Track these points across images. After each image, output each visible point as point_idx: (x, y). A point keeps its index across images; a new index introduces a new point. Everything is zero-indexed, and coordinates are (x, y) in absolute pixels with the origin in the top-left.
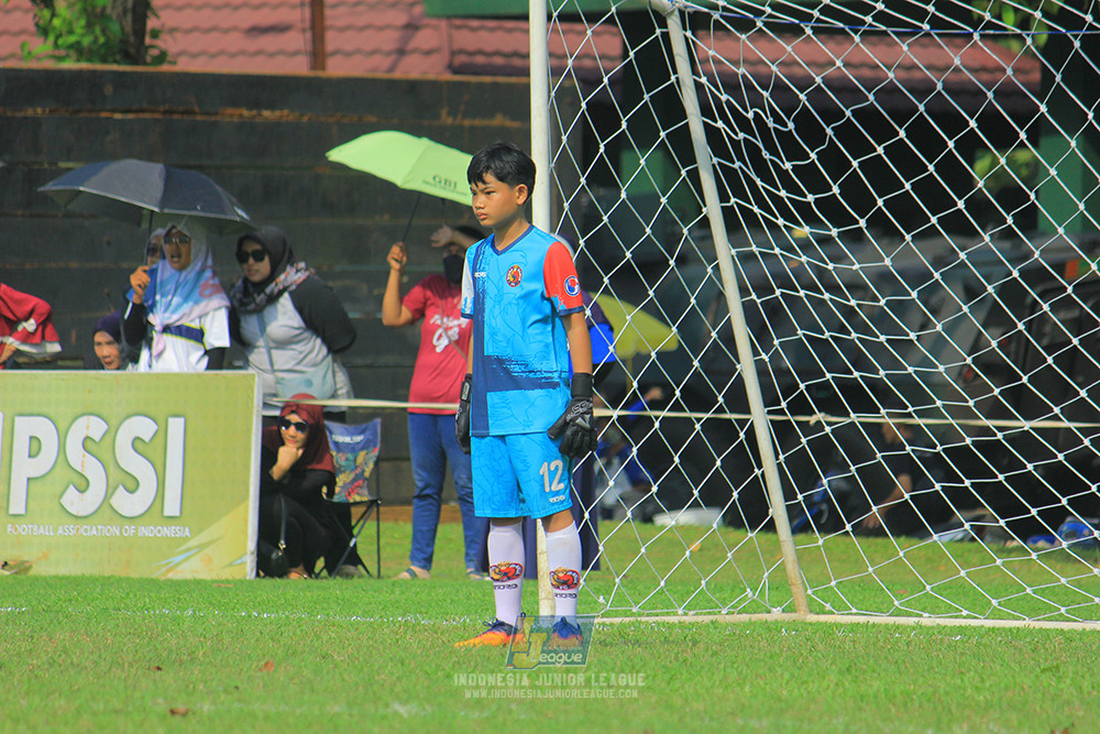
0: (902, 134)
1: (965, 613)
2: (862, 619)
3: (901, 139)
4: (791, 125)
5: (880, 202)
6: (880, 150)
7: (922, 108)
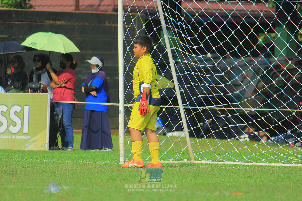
0: (220, 30)
1: (237, 161)
2: (208, 162)
3: (220, 31)
4: (190, 27)
5: (214, 48)
6: (214, 34)
7: (225, 22)
